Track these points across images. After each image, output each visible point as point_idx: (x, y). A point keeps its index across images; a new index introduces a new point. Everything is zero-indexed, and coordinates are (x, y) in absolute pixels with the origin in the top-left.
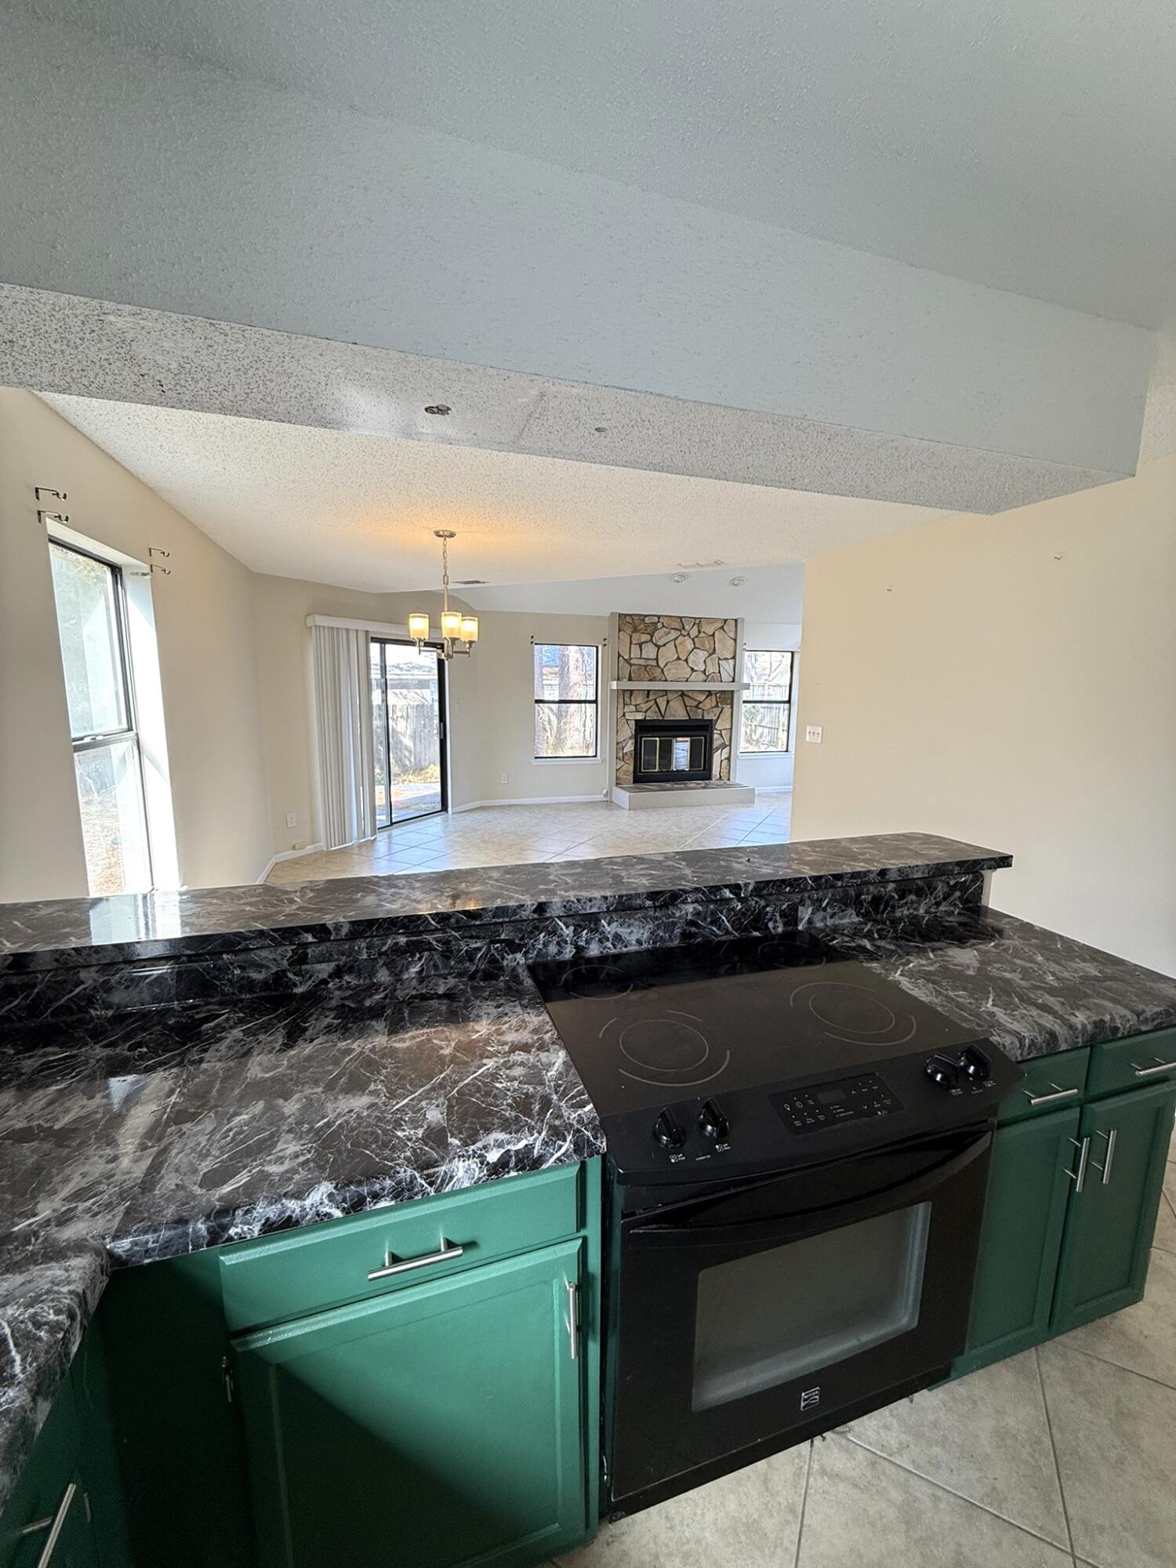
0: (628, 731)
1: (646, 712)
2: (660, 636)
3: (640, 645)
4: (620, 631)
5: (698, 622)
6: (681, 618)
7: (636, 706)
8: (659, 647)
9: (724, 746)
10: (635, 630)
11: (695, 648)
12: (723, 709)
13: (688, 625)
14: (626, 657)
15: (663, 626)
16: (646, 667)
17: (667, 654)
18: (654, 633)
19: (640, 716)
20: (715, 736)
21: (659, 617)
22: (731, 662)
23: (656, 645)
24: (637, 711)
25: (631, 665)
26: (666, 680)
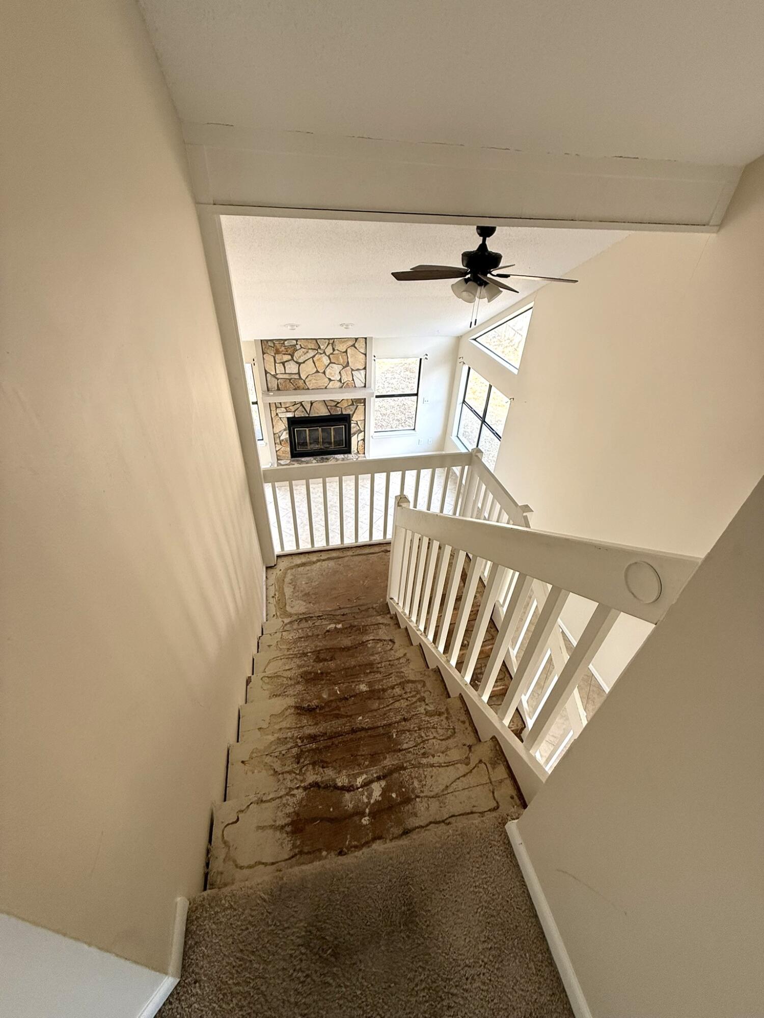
0: (282, 426)
1: (295, 411)
2: (299, 355)
3: (283, 363)
4: (264, 353)
5: (332, 342)
6: (316, 340)
7: (286, 408)
8: (299, 364)
9: (360, 431)
10: (277, 352)
11: (331, 363)
12: (357, 406)
13: (323, 345)
14: (273, 373)
15: (302, 347)
16: (290, 380)
17: (308, 369)
18: (294, 353)
19: (290, 415)
20: (352, 425)
21: (297, 340)
22: (363, 372)
23: (297, 362)
24: (287, 412)
25: (278, 379)
26: (308, 389)
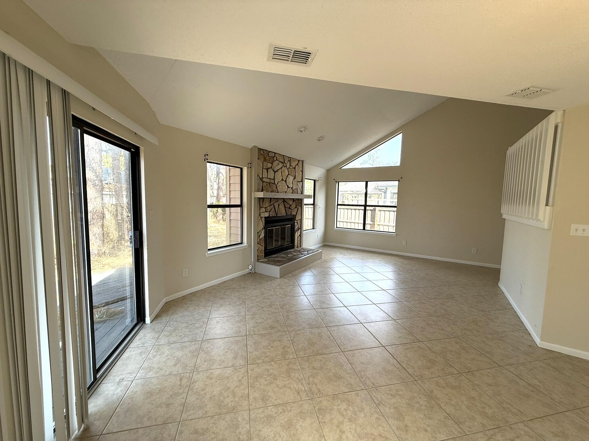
0: (262, 225)
1: (270, 212)
2: (277, 166)
3: (267, 169)
4: (258, 159)
5: (290, 159)
6: (283, 156)
7: (265, 208)
8: (275, 172)
9: (299, 229)
10: (265, 160)
11: (289, 174)
12: (298, 208)
13: (286, 161)
14: (261, 177)
15: (277, 160)
16: (270, 183)
17: (279, 177)
18: (273, 163)
19: (267, 215)
20: (296, 224)
21: (275, 153)
22: (301, 183)
23: (274, 171)
24: (266, 212)
25: (263, 182)
26: (278, 192)
